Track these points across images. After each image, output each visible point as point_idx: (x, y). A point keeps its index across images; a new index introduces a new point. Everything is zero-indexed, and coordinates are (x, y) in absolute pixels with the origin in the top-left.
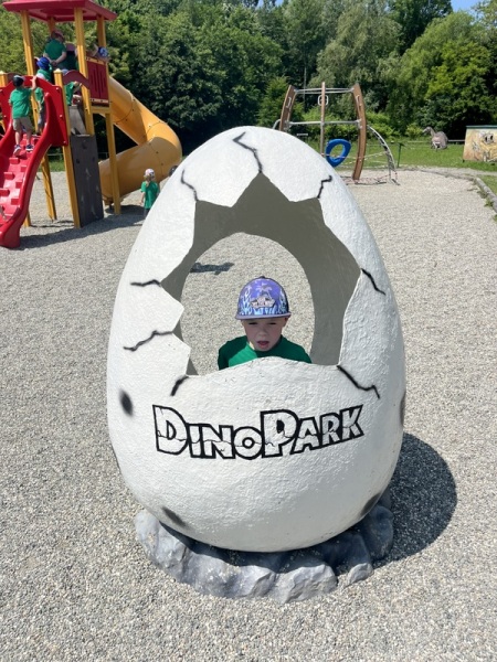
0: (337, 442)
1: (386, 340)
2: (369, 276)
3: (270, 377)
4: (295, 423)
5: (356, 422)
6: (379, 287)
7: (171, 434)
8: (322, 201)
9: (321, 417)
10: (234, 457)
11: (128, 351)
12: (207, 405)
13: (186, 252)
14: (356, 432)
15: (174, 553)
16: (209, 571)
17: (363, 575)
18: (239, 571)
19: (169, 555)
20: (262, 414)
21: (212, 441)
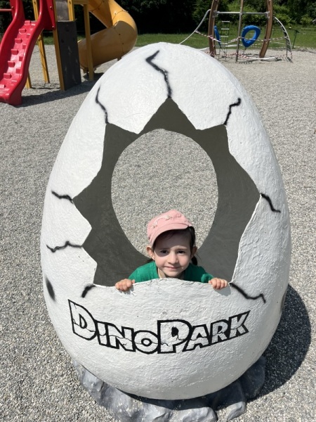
0: (225, 340)
1: (277, 253)
2: (267, 198)
3: (167, 294)
4: (188, 329)
5: (243, 325)
6: (276, 208)
7: (83, 325)
8: (228, 128)
9: (212, 324)
10: (134, 351)
11: (49, 251)
12: (111, 311)
13: (95, 175)
14: (241, 330)
15: (95, 385)
16: (120, 405)
17: (238, 413)
18: (142, 407)
19: (92, 385)
20: (159, 323)
21: (116, 337)
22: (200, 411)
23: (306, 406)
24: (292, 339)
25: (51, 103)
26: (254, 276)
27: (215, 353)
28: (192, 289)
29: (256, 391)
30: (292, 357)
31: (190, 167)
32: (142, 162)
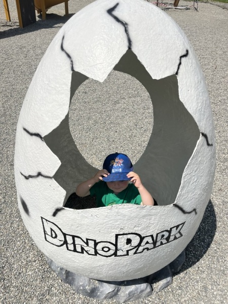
0: (165, 243)
1: (208, 178)
3: (125, 216)
4: (139, 239)
5: (179, 232)
7: (54, 236)
9: (157, 234)
10: (96, 255)
11: (23, 177)
13: (63, 117)
14: (178, 235)
15: (61, 269)
16: (81, 284)
17: (167, 285)
18: (98, 285)
19: (59, 269)
20: (117, 236)
21: (81, 245)
22: (141, 286)
23: (214, 277)
24: (203, 227)
25: (12, 38)
26: (191, 197)
27: (157, 253)
28: (145, 211)
29: (179, 268)
30: (203, 240)
31: (125, 94)
32: (87, 89)
